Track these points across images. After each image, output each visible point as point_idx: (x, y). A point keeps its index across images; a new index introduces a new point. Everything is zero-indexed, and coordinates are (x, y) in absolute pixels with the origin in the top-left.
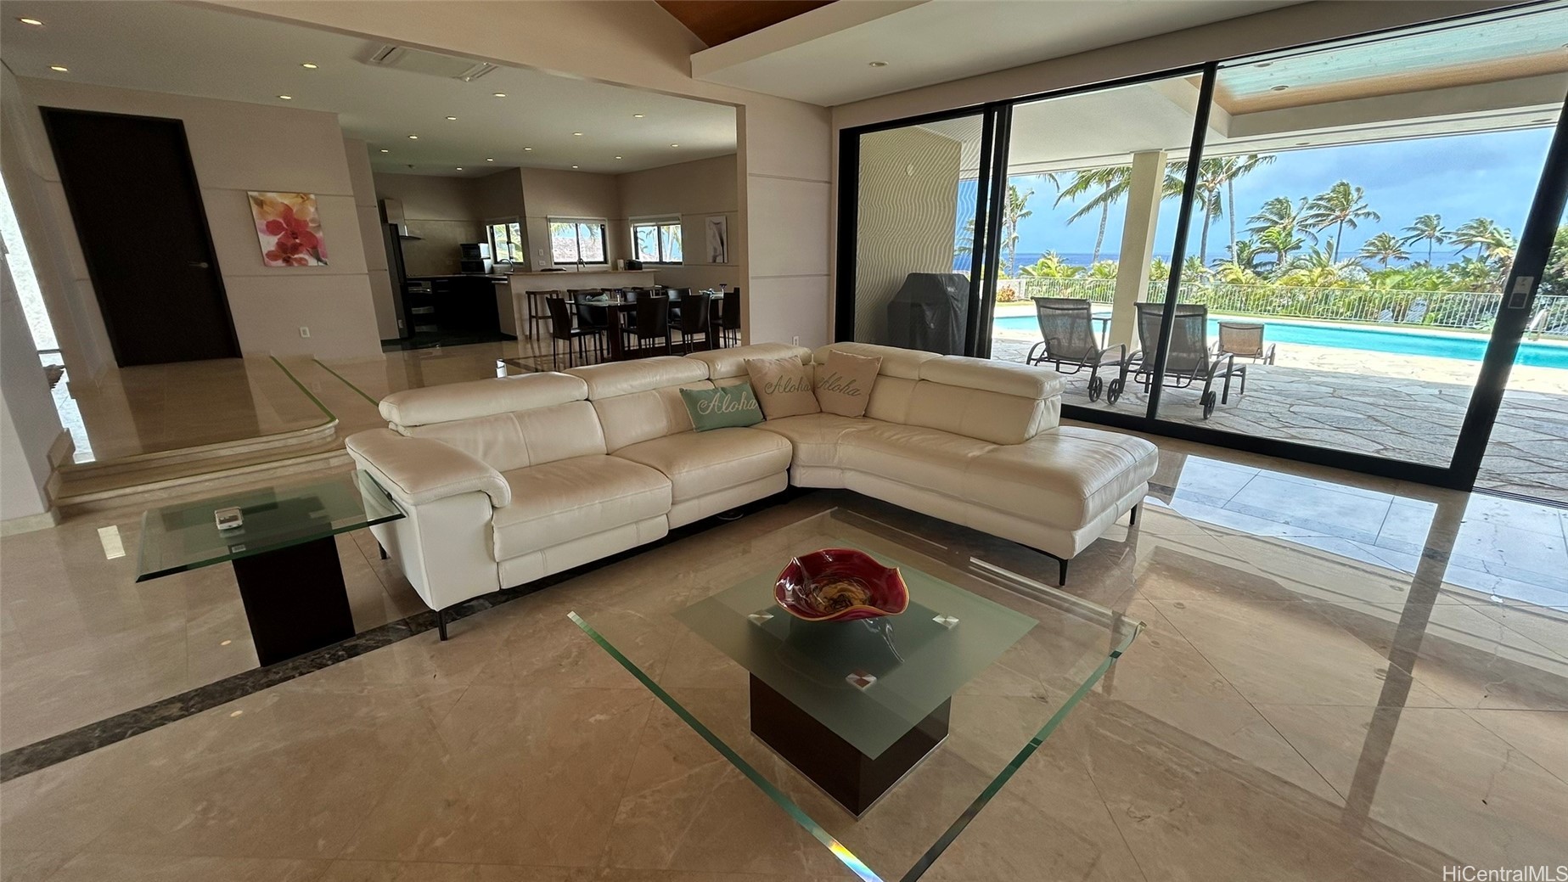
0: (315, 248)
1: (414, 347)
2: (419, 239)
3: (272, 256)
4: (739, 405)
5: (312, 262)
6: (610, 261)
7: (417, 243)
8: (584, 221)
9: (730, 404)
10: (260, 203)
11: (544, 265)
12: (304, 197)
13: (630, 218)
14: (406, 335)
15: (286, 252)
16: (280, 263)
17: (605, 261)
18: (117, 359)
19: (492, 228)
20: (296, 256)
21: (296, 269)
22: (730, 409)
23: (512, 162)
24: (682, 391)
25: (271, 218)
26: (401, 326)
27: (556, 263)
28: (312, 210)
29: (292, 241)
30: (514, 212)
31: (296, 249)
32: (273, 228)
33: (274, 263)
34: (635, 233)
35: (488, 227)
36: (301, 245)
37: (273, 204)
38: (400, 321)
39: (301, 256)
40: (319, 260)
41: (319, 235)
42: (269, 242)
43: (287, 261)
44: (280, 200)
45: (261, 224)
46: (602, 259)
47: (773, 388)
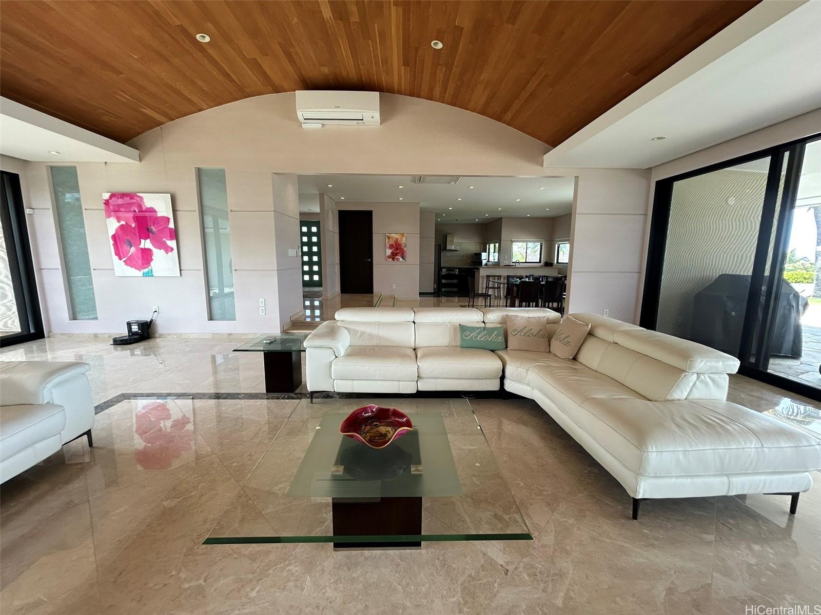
0: (403, 254)
1: (439, 296)
2: (457, 251)
3: (389, 257)
4: (489, 338)
5: (401, 259)
6: (542, 262)
7: (457, 252)
8: (530, 241)
9: (485, 335)
10: (389, 238)
11: (506, 263)
12: (403, 235)
13: (556, 240)
14: (436, 291)
15: (393, 256)
16: (391, 260)
17: (540, 262)
18: (341, 291)
19: (489, 246)
20: (396, 257)
21: (395, 262)
22: (483, 339)
23: (499, 216)
24: (460, 325)
25: (391, 243)
26: (435, 287)
27: (513, 263)
28: (404, 239)
29: (396, 252)
30: (497, 239)
31: (397, 254)
32: (391, 247)
33: (389, 260)
34: (558, 248)
35: (488, 245)
36: (398, 253)
37: (392, 238)
38: (435, 285)
39: (398, 257)
40: (403, 259)
41: (405, 249)
42: (389, 252)
43: (393, 259)
44: (395, 236)
45: (388, 245)
46: (538, 261)
47: (517, 332)
